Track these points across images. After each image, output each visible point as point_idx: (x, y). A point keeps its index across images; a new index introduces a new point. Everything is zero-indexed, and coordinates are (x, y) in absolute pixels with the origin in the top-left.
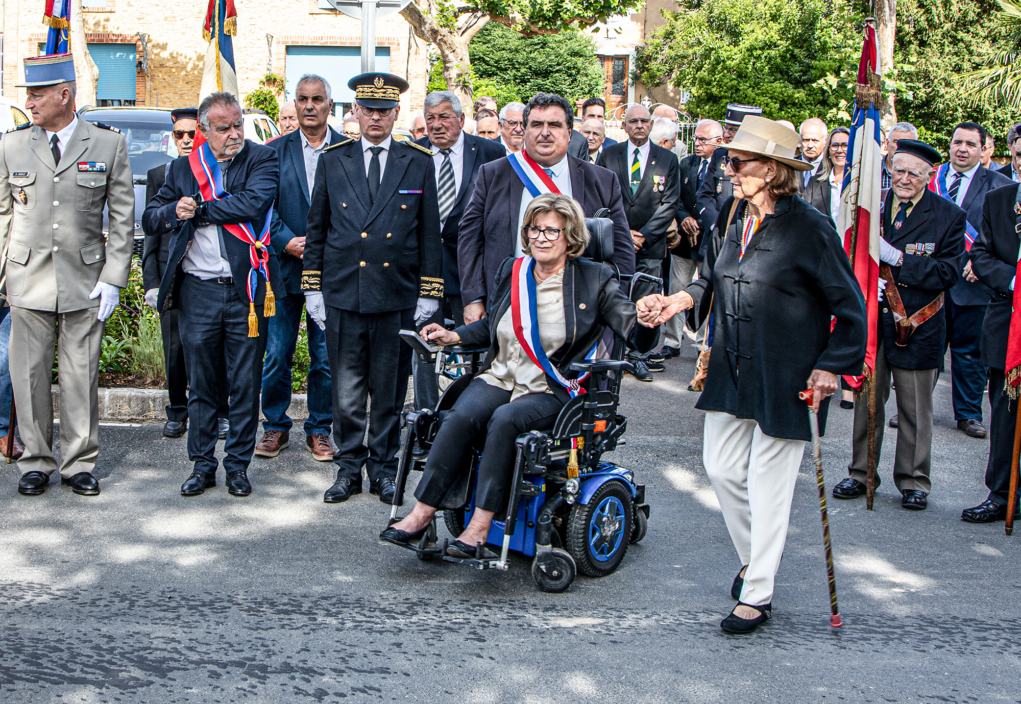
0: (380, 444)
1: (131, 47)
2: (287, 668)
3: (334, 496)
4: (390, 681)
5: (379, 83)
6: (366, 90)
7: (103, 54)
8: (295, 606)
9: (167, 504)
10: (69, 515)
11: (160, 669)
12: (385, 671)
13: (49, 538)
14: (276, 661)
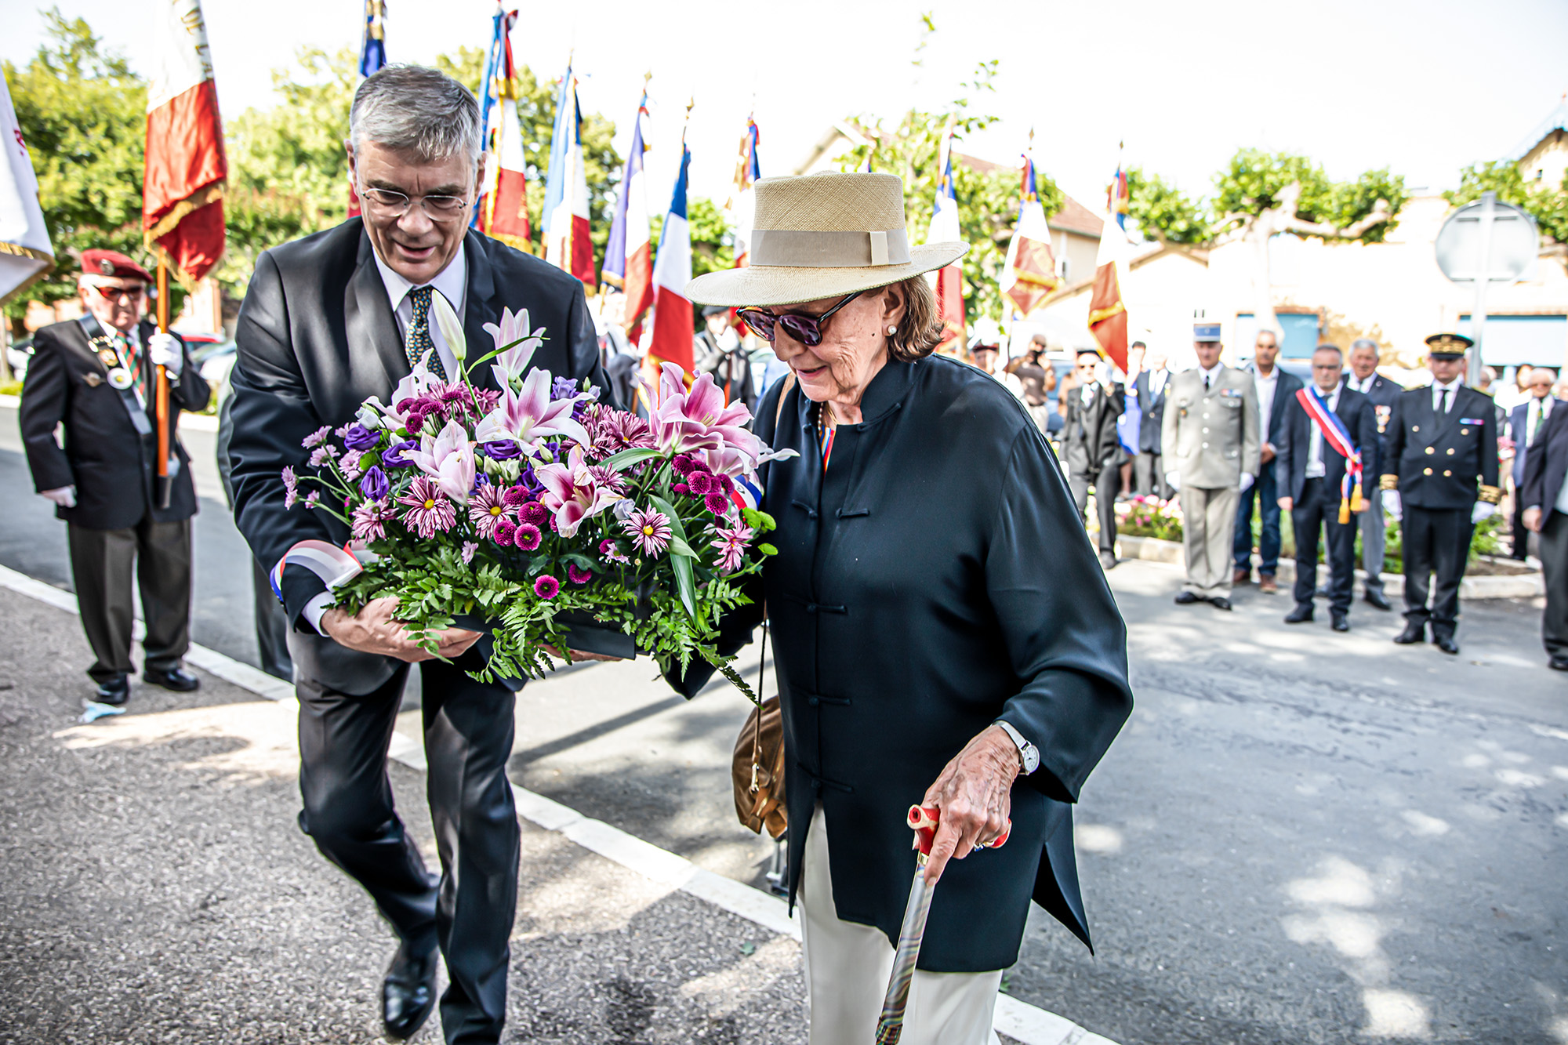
0: (1442, 608)
1: (1314, 316)
2: (1328, 715)
3: (1404, 641)
4: (1399, 735)
5: (1446, 340)
6: (1437, 346)
7: (1288, 321)
8: (1347, 688)
9: (1275, 628)
10: (1204, 623)
11: (1241, 699)
12: (1398, 729)
13: (1187, 633)
14: (1322, 710)
